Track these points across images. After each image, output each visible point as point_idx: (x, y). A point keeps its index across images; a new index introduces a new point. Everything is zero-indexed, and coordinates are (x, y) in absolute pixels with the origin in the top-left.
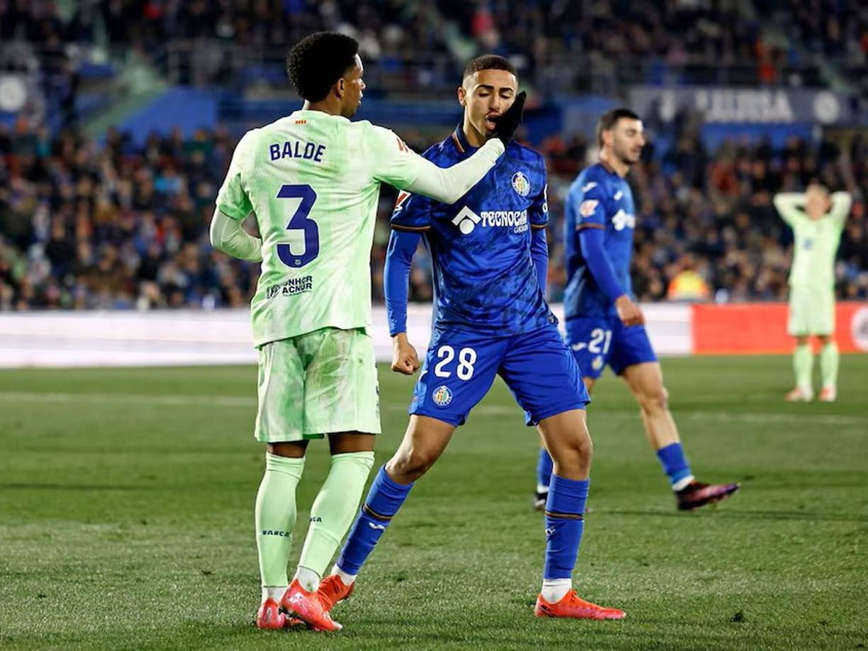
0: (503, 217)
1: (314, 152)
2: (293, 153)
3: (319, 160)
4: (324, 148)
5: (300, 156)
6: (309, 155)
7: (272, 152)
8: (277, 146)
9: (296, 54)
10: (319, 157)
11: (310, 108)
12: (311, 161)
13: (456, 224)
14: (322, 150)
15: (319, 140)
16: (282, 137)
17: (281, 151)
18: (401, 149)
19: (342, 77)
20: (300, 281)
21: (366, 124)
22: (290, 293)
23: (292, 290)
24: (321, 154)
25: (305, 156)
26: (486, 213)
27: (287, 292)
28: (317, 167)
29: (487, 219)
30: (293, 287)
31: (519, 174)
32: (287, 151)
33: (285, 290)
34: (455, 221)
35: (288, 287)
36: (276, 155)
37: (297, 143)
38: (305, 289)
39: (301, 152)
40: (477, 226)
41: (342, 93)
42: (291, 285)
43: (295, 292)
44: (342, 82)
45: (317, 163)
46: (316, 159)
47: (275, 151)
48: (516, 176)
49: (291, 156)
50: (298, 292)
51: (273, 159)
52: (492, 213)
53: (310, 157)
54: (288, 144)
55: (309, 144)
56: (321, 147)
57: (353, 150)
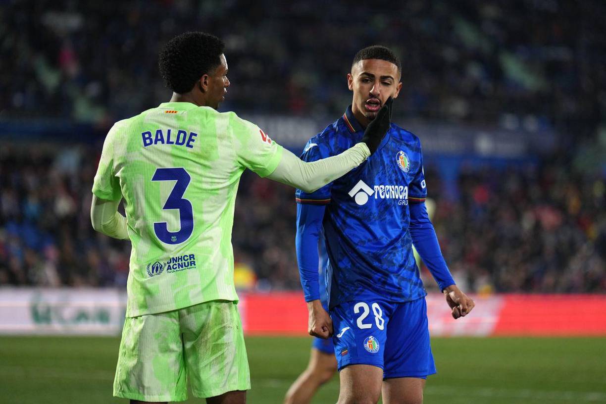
0: (391, 190)
1: (186, 138)
2: (165, 139)
3: (191, 147)
4: (196, 135)
5: (172, 143)
6: (181, 141)
7: (145, 139)
8: (149, 133)
9: (166, 49)
10: (191, 143)
11: (179, 100)
12: (184, 147)
13: (352, 196)
14: (193, 137)
15: (189, 128)
16: (154, 126)
17: (153, 138)
18: (264, 139)
19: (206, 73)
20: (181, 259)
21: (231, 115)
22: (173, 270)
23: (175, 267)
24: (193, 141)
25: (177, 143)
26: (378, 186)
27: (171, 269)
28: (190, 152)
29: (378, 192)
30: (176, 265)
31: (401, 152)
32: (159, 137)
33: (169, 268)
34: (351, 194)
35: (171, 265)
36: (148, 141)
37: (169, 131)
38: (190, 266)
39: (173, 139)
40: (371, 198)
41: (206, 88)
42: (175, 263)
43: (177, 269)
44: (206, 77)
45: (189, 149)
46: (188, 145)
47: (147, 139)
48: (399, 154)
49: (163, 142)
50: (181, 268)
51: (146, 145)
52: (382, 186)
53: (182, 144)
54: (159, 132)
55: (180, 132)
56: (192, 134)
57: (221, 138)
